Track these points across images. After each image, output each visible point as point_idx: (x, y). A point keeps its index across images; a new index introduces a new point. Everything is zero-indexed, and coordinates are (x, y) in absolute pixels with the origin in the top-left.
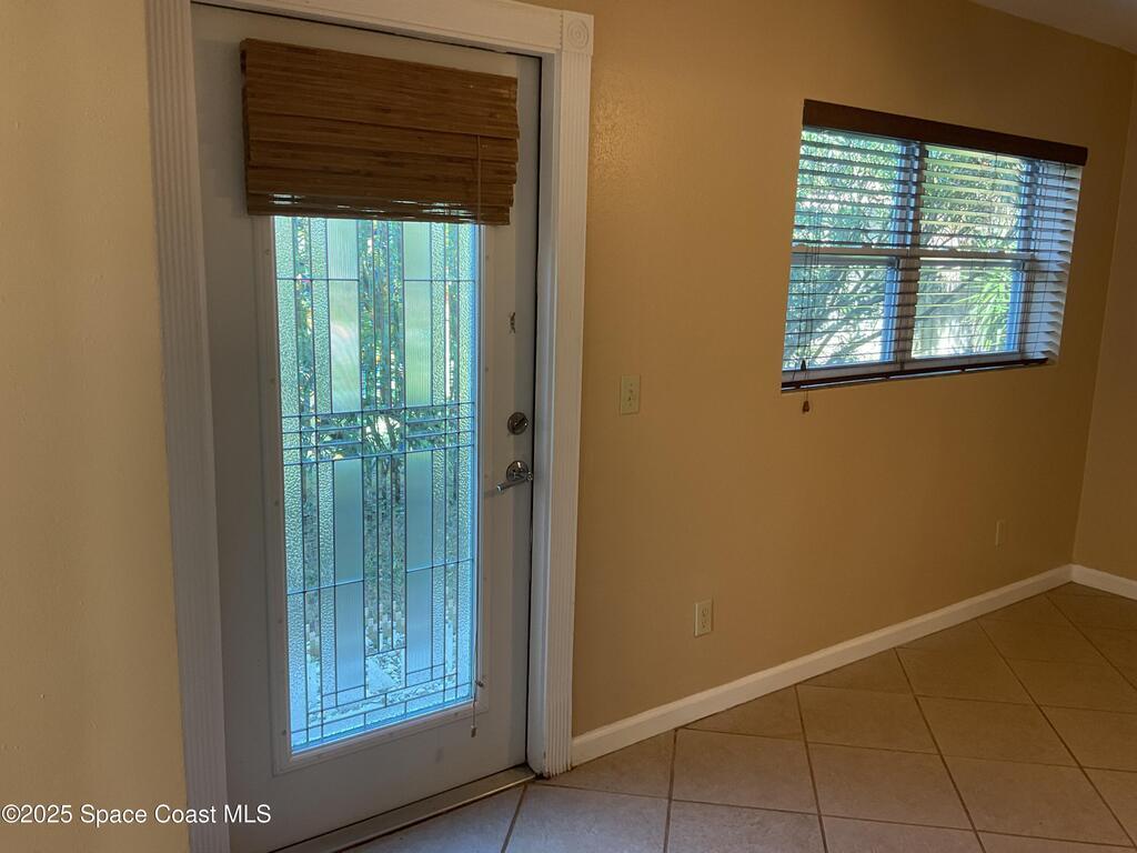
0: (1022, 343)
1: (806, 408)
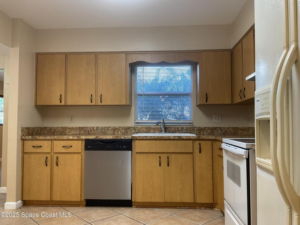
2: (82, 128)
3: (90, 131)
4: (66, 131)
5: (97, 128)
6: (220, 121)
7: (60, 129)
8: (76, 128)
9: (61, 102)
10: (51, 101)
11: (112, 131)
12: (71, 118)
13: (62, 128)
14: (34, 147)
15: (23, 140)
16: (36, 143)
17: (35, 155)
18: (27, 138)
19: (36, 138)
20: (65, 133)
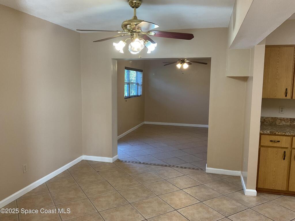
0: (138, 94)
1: (126, 101)
2: (294, 119)
4: (276, 121)
7: (270, 119)
8: (287, 119)
9: (286, 96)
12: (282, 109)
14: (271, 141)
15: (261, 134)
16: (274, 137)
17: (272, 149)
18: (265, 133)
19: (275, 133)
20: (275, 124)
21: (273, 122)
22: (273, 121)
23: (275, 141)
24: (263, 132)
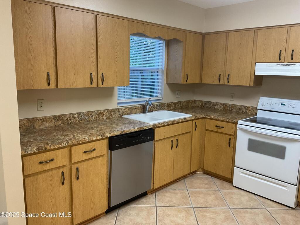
2: (59, 116)
3: (70, 119)
4: (35, 124)
5: (79, 114)
6: (180, 96)
7: (25, 122)
8: (50, 117)
9: (49, 84)
10: (33, 83)
11: (97, 116)
12: (41, 103)
13: (28, 120)
14: (41, 163)
15: (23, 156)
16: (45, 156)
17: (44, 175)
18: (29, 153)
19: (46, 149)
20: (34, 128)
21: (30, 126)
22: (30, 124)
23: (46, 162)
24: (26, 151)
